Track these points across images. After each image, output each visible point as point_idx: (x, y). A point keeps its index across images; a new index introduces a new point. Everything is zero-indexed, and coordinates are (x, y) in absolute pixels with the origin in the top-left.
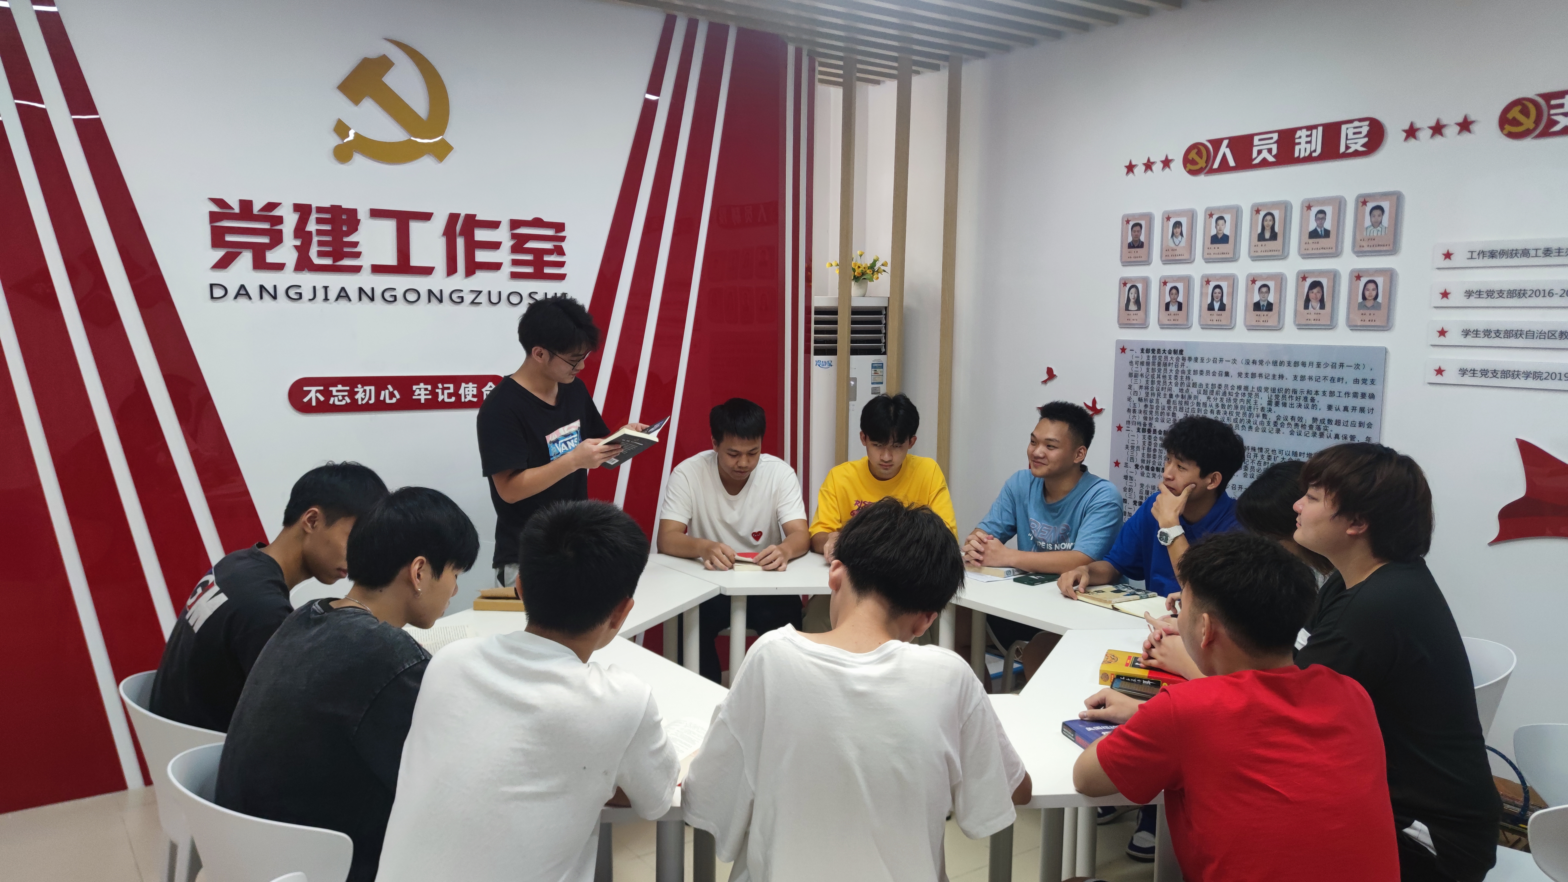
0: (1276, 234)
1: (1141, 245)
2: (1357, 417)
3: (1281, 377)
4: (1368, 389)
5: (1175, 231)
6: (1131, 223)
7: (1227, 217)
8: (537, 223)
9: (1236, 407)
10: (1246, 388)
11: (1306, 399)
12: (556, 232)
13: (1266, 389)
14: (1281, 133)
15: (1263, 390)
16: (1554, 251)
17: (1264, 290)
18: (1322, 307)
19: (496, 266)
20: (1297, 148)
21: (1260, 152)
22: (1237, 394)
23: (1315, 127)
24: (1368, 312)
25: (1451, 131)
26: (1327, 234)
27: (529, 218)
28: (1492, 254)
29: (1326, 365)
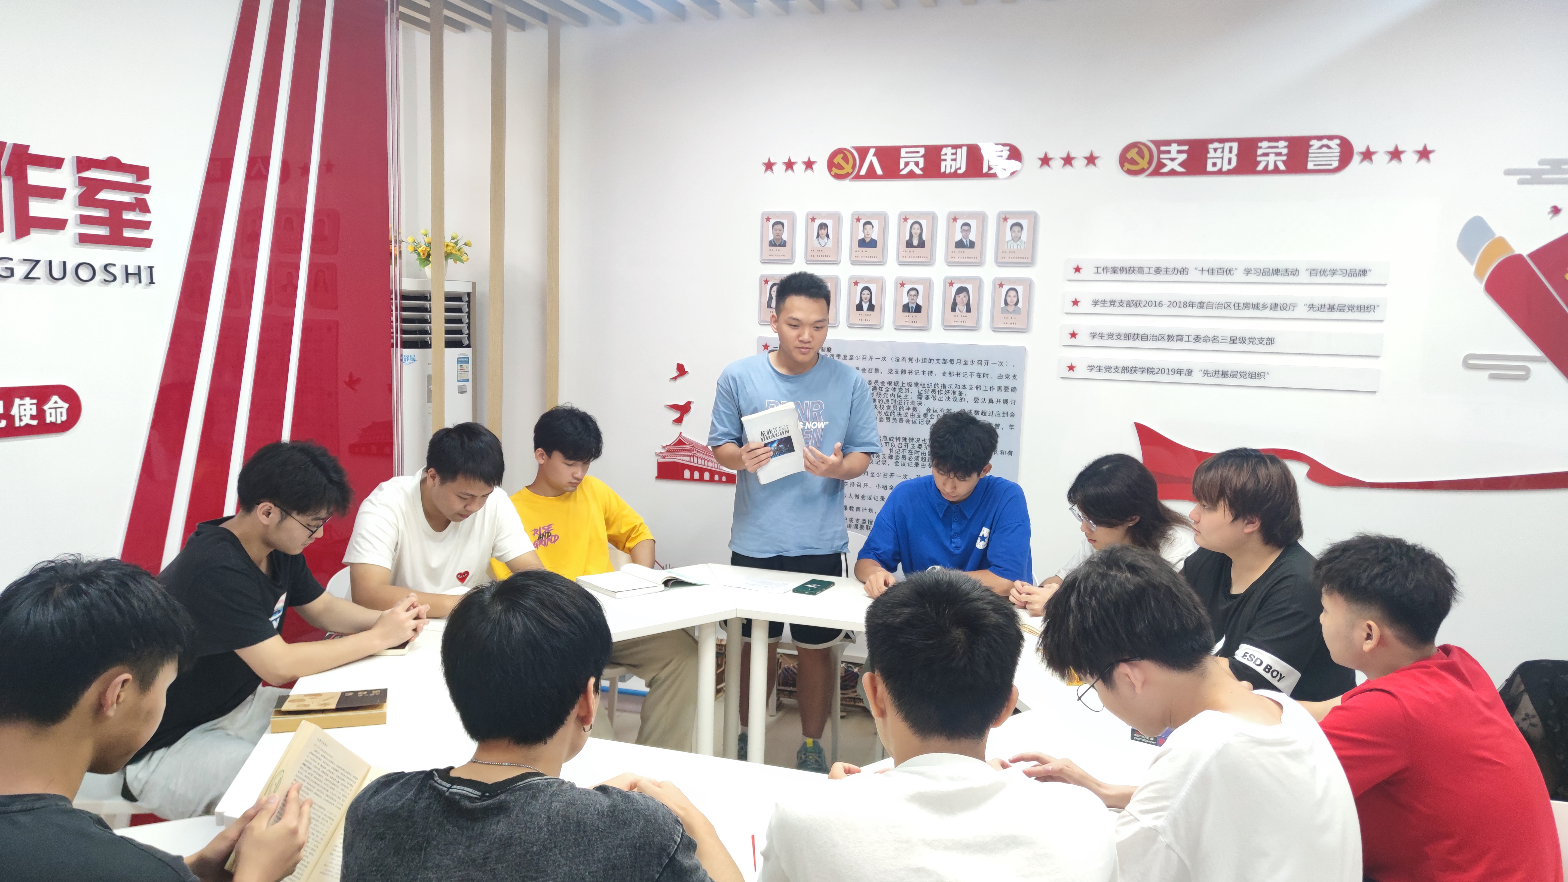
0: (924, 242)
1: (783, 244)
2: (1002, 407)
3: (931, 373)
4: (1010, 383)
5: (820, 232)
6: (772, 221)
7: (875, 223)
8: (113, 164)
9: (887, 401)
10: (896, 384)
11: (954, 393)
12: (139, 179)
13: (916, 384)
14: (928, 149)
15: (913, 385)
16: (1163, 270)
17: (913, 293)
18: (969, 310)
19: (58, 224)
20: (943, 164)
21: (907, 164)
22: (887, 389)
23: (960, 146)
24: (1009, 316)
25: (1080, 163)
26: (972, 245)
27: (101, 156)
28: (1114, 270)
29: (973, 362)
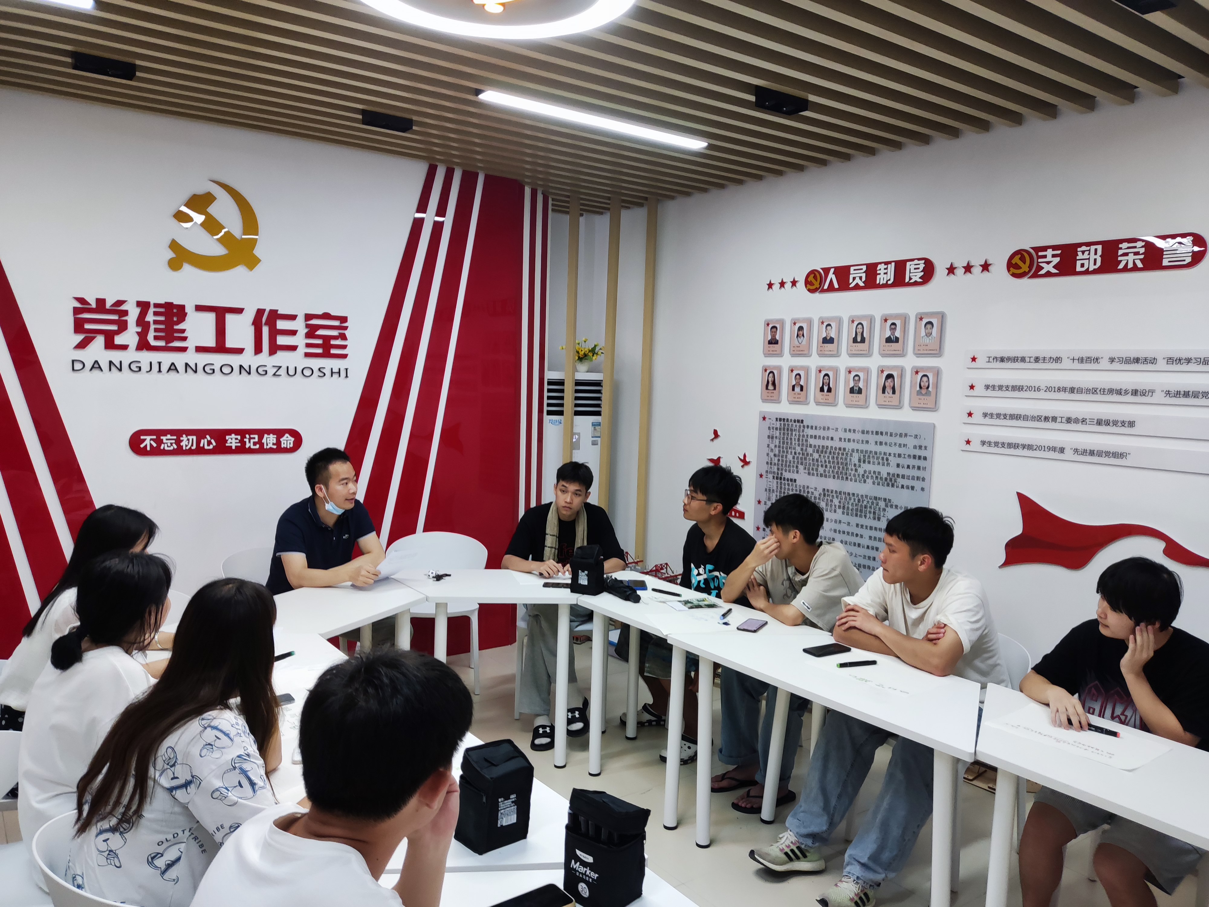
0: (865, 338)
1: (776, 342)
2: (915, 473)
3: (867, 442)
4: (922, 453)
5: (799, 333)
6: (771, 326)
7: (833, 324)
8: (326, 316)
9: (838, 463)
10: (844, 449)
11: (883, 458)
12: (341, 323)
13: (857, 450)
14: (869, 266)
15: (855, 451)
16: (1041, 359)
17: (857, 378)
18: (894, 392)
19: (293, 348)
20: (878, 277)
21: (854, 279)
22: (838, 454)
23: (890, 263)
24: (922, 397)
25: (977, 270)
26: (897, 340)
27: (320, 312)
28: (1002, 360)
29: (896, 435)
